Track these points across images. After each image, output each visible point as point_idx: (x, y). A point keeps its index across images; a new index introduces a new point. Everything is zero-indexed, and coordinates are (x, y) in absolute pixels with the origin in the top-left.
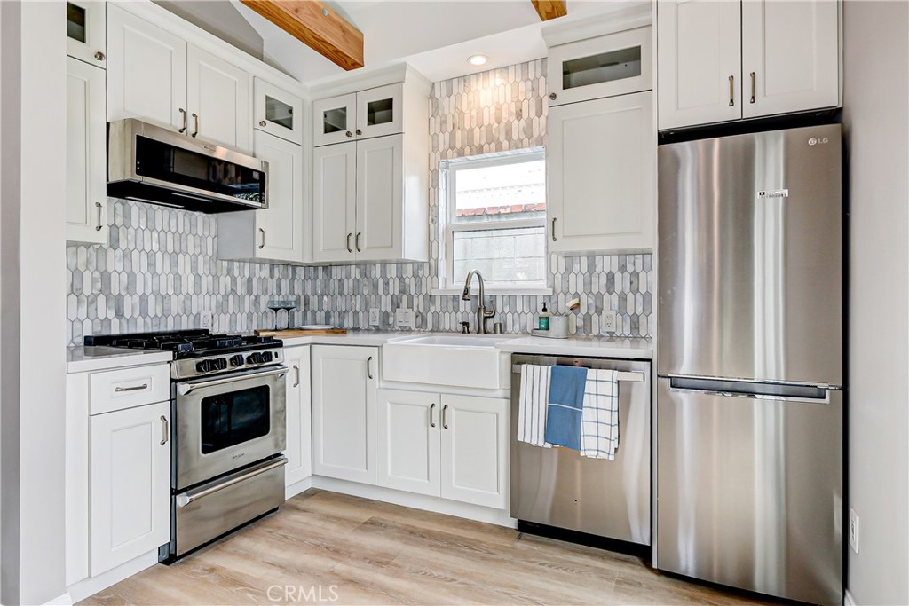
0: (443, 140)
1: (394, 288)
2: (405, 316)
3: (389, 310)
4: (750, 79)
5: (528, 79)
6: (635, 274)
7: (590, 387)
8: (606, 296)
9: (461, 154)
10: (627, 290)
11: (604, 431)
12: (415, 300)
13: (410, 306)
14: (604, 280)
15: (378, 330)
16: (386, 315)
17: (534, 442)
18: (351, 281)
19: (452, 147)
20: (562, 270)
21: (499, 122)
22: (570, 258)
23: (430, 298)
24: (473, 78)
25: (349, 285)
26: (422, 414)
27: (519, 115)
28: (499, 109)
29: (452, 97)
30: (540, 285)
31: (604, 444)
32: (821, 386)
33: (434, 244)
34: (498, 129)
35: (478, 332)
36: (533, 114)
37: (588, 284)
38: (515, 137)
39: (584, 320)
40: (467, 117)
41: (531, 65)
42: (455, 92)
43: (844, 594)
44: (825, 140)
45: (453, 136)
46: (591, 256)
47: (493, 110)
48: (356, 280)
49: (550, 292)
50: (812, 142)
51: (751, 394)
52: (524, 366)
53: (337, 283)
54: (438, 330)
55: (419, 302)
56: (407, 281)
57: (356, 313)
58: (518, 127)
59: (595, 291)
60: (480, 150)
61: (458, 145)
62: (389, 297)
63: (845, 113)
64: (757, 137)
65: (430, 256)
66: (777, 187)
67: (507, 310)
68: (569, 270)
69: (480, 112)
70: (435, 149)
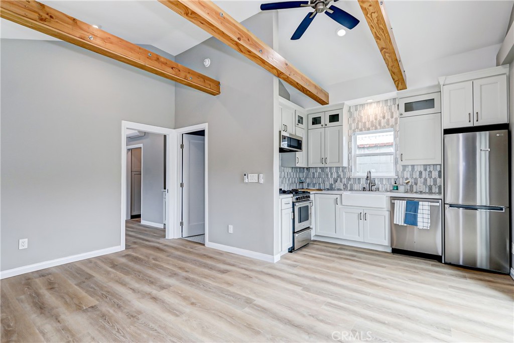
0: (354, 126)
1: (335, 175)
2: (339, 185)
3: (333, 183)
4: (476, 114)
5: (387, 105)
6: (430, 172)
7: (420, 207)
8: (419, 179)
9: (361, 130)
10: (427, 177)
11: (426, 220)
12: (343, 180)
13: (341, 181)
14: (418, 173)
15: (328, 189)
16: (332, 185)
17: (400, 224)
18: (317, 173)
19: (358, 128)
20: (402, 170)
21: (376, 119)
22: (405, 167)
23: (349, 179)
24: (366, 106)
25: (316, 175)
26: (356, 216)
27: (384, 118)
28: (376, 115)
29: (358, 112)
30: (392, 175)
31: (425, 225)
32: (501, 207)
33: (351, 161)
34: (376, 122)
35: (369, 190)
36: (389, 117)
37: (411, 175)
38: (382, 125)
39: (410, 187)
40: (363, 118)
41: (389, 102)
42: (358, 110)
43: (510, 269)
44: (502, 135)
45: (358, 124)
46: (413, 166)
47: (374, 116)
48: (319, 173)
49: (397, 177)
50: (498, 135)
51: (476, 209)
52: (396, 201)
53: (312, 174)
54: (352, 190)
55: (344, 180)
56: (340, 173)
57: (319, 184)
58: (383, 122)
59: (414, 177)
60: (369, 129)
61: (360, 127)
62: (333, 179)
63: (510, 125)
64: (478, 133)
65: (349, 165)
66: (486, 147)
67: (379, 183)
68: (404, 170)
69: (368, 116)
70: (350, 128)
